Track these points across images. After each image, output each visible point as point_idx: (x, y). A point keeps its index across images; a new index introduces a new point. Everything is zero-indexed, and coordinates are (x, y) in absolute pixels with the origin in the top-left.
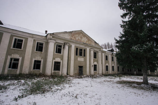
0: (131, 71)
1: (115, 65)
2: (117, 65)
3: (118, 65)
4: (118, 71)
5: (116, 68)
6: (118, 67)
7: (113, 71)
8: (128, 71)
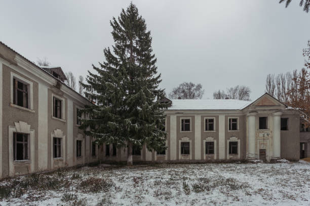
0: (115, 154)
1: (65, 133)
2: (75, 135)
3: (80, 137)
4: (77, 156)
5: (68, 147)
6: (79, 143)
7: (55, 156)
8: (108, 154)
